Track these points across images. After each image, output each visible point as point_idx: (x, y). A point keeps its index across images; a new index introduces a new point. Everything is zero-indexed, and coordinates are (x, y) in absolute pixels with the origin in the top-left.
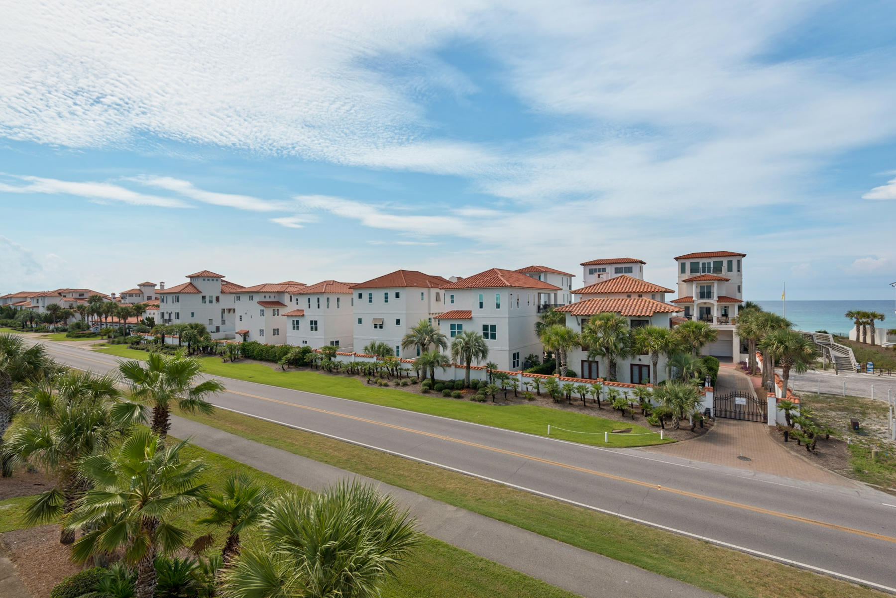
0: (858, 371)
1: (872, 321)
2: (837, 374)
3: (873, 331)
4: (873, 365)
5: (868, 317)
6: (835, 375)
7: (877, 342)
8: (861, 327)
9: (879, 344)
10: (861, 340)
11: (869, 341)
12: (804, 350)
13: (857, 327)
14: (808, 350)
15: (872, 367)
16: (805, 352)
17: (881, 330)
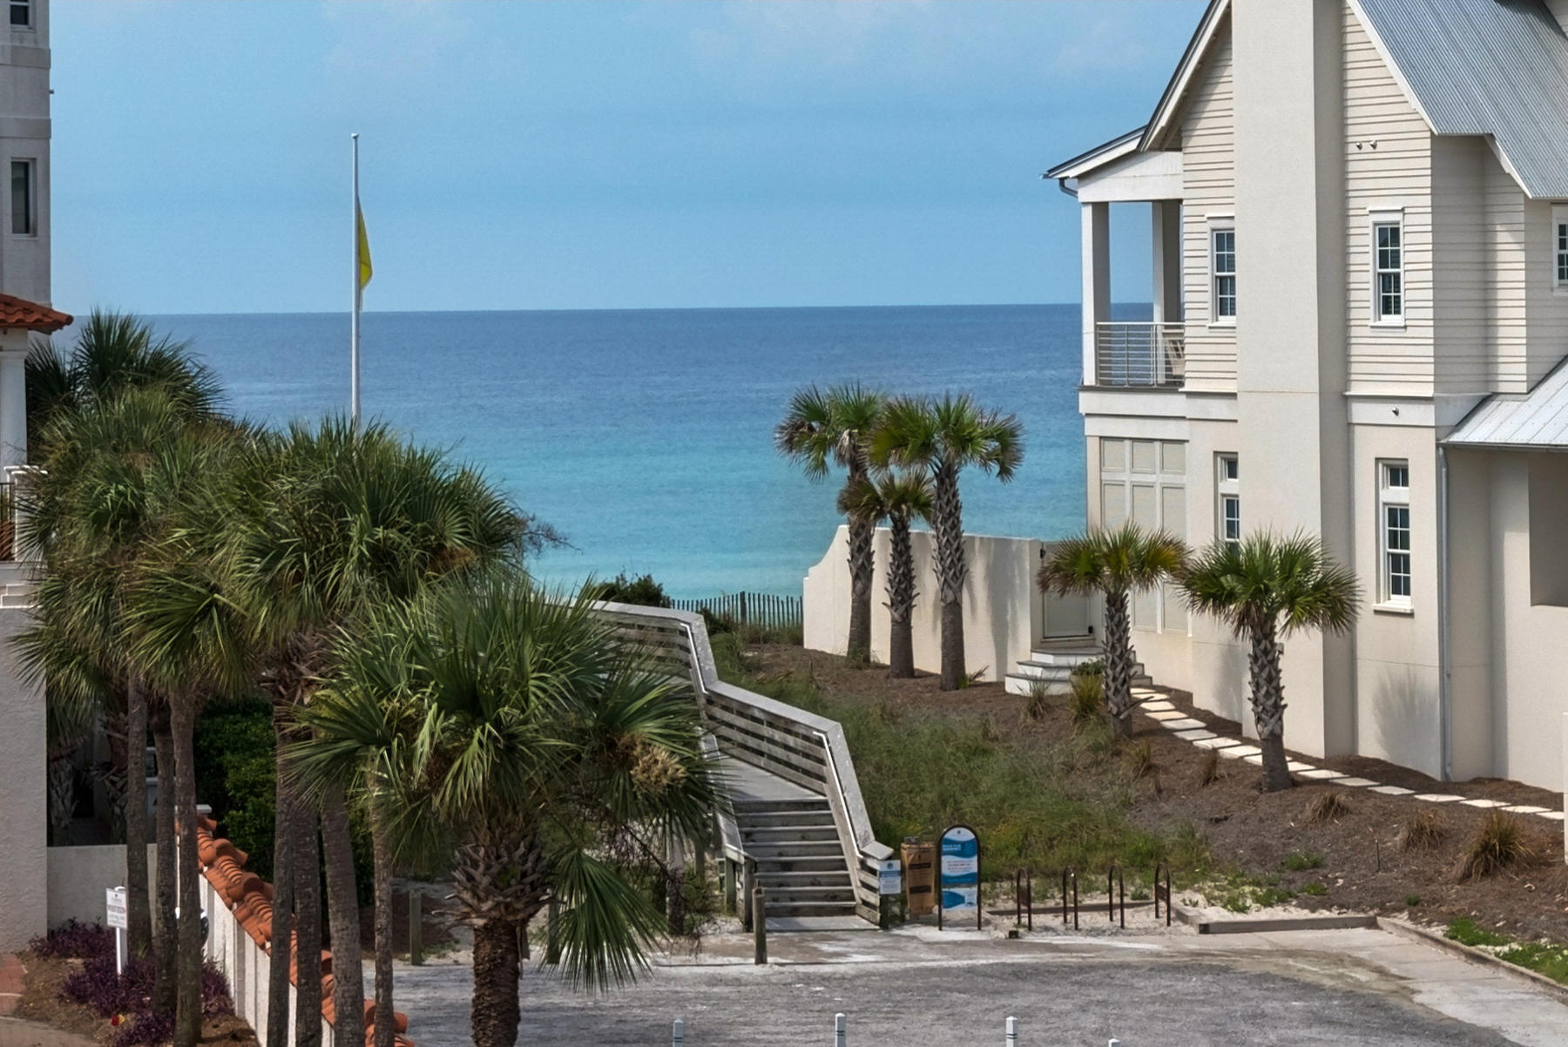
0: (890, 916)
1: (947, 476)
2: (761, 960)
3: (954, 573)
4: (976, 848)
5: (925, 450)
6: (748, 968)
7: (979, 659)
8: (881, 534)
9: (991, 676)
10: (881, 649)
11: (928, 656)
12: (627, 761)
13: (855, 533)
14: (662, 755)
15: (972, 865)
16: (636, 771)
17: (1001, 550)
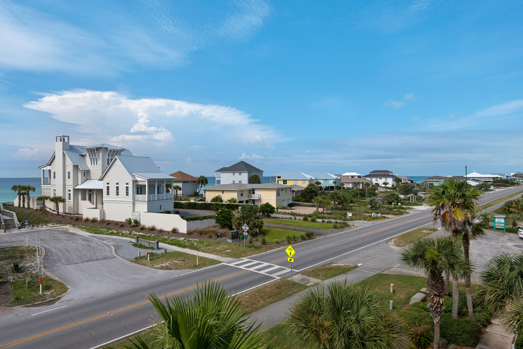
0: (19, 228)
1: (28, 192)
2: (5, 233)
3: (29, 199)
4: (28, 222)
5: (26, 190)
6: (4, 233)
7: (31, 206)
8: (22, 197)
9: (32, 208)
10: (22, 206)
11: (26, 206)
13: (19, 196)
15: (28, 223)
17: (33, 198)
